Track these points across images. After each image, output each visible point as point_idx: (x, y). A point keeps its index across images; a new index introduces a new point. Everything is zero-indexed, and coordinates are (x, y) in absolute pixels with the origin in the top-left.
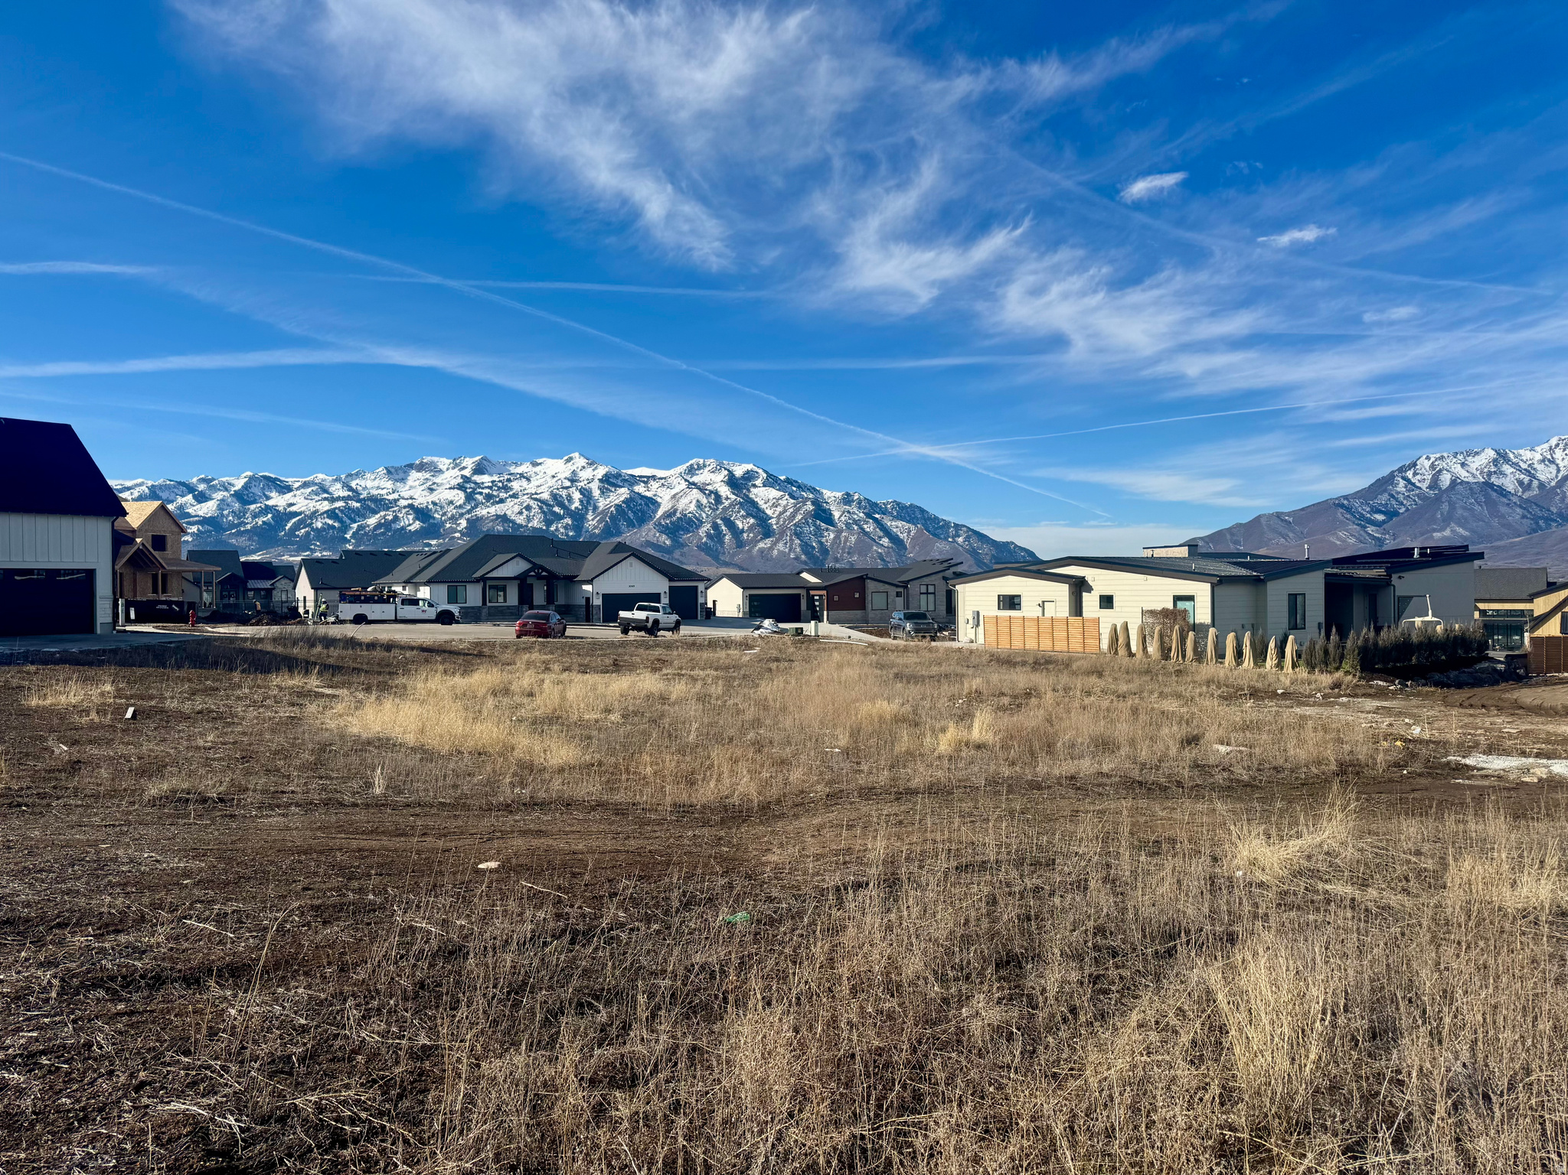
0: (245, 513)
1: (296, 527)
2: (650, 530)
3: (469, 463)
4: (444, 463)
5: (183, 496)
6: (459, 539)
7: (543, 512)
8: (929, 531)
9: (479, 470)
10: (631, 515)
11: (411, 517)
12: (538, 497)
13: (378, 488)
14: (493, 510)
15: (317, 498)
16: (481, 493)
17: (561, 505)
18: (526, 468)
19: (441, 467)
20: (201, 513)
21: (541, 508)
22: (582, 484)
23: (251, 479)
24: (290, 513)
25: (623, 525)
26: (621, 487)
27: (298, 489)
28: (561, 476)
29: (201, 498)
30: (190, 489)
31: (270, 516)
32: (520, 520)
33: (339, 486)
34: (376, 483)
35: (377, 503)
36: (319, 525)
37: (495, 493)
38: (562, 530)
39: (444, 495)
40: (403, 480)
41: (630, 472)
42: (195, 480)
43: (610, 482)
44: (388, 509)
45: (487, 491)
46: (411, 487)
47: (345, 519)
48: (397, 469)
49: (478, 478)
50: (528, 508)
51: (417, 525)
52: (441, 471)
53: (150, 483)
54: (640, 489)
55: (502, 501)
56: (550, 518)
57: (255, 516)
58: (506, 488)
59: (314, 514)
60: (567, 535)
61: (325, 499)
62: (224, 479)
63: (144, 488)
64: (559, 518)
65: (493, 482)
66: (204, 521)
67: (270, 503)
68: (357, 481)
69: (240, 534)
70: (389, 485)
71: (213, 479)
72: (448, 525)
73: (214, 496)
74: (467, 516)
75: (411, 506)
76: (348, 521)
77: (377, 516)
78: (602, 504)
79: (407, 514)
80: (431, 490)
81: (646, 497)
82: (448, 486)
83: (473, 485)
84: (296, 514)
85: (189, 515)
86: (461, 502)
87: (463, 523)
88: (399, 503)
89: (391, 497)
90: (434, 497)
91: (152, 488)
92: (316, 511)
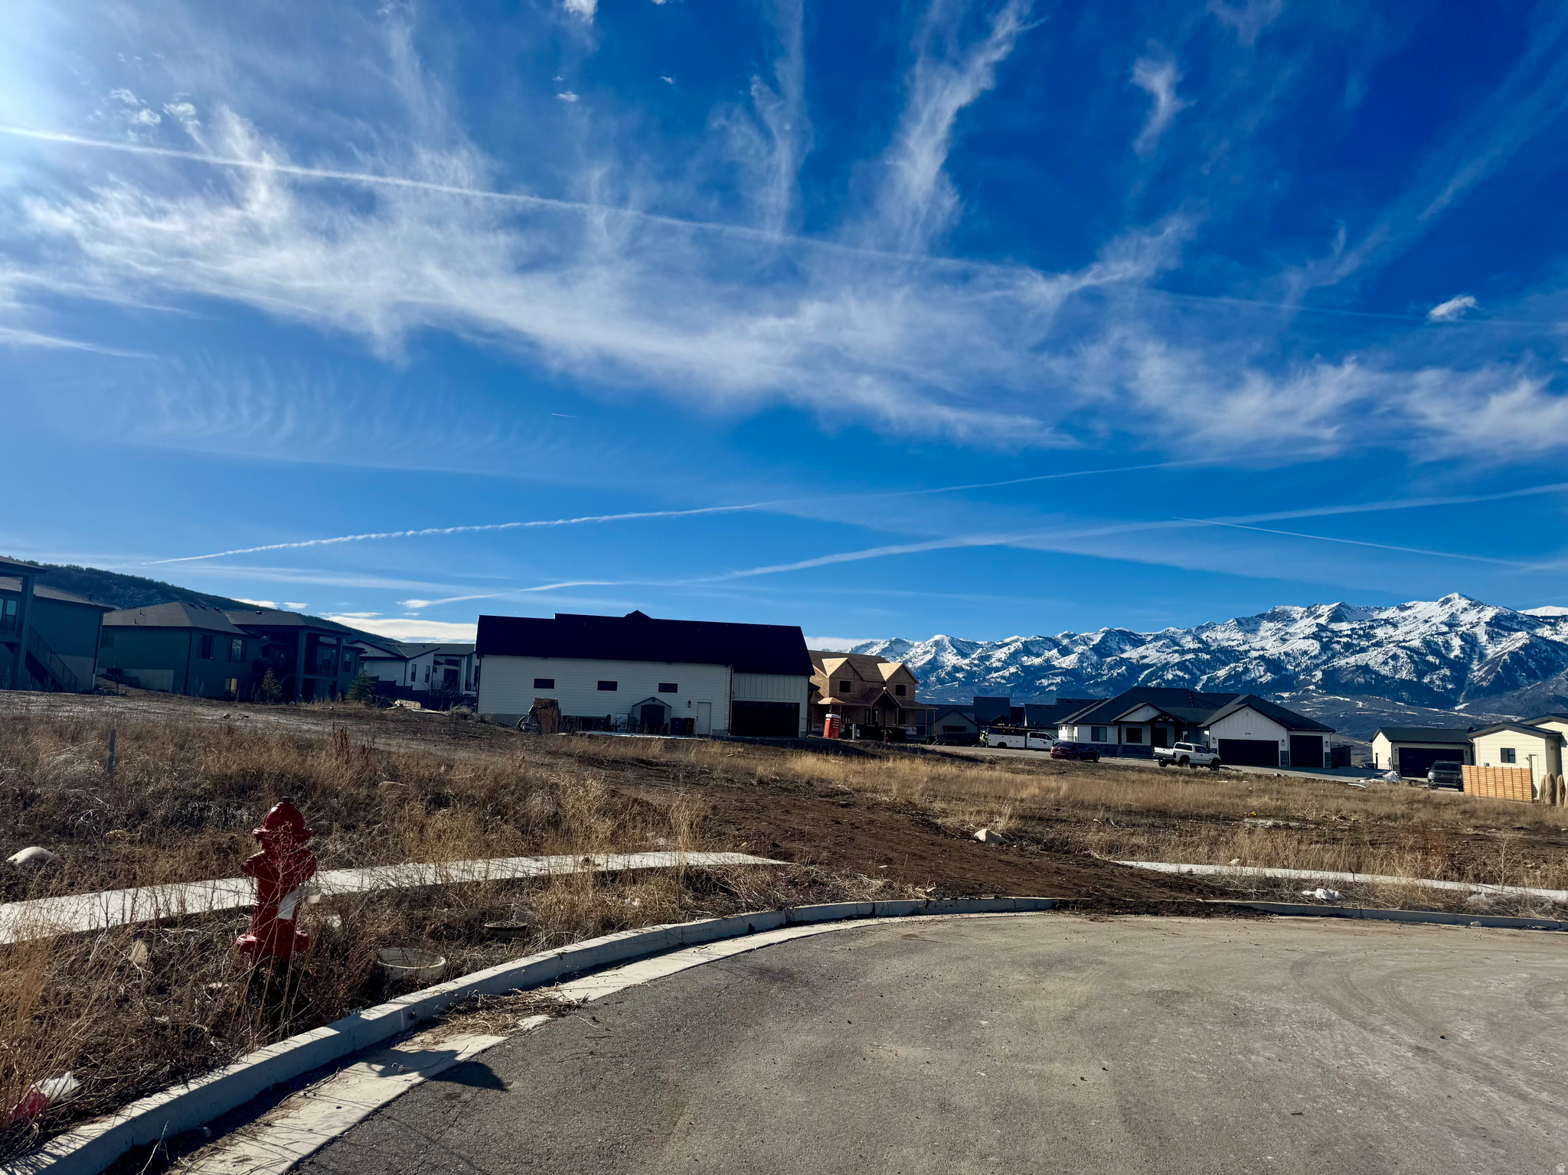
0: (1102, 665)
1: (1149, 678)
2: (1560, 682)
3: (1325, 610)
4: (1297, 611)
5: (1049, 650)
6: (1313, 691)
7: (1413, 662)
9: (1336, 617)
10: (1532, 664)
11: (1262, 669)
12: (1407, 644)
13: (1229, 640)
14: (1352, 660)
15: (1168, 650)
16: (1338, 642)
17: (1436, 653)
18: (1391, 613)
19: (1295, 616)
20: (1064, 665)
21: (1410, 657)
22: (1463, 629)
23: (1108, 633)
24: (1143, 664)
25: (1521, 676)
26: (1516, 631)
27: (1150, 642)
28: (1436, 620)
29: (1065, 652)
30: (1056, 644)
31: (1124, 668)
32: (1385, 671)
33: (1189, 638)
34: (1227, 635)
35: (1227, 655)
36: (1170, 677)
37: (1355, 642)
38: (1437, 682)
39: (1297, 645)
40: (1254, 631)
41: (1529, 612)
42: (1059, 636)
43: (1500, 626)
44: (1237, 660)
45: (1345, 640)
46: (1262, 638)
47: (1195, 671)
48: (1248, 620)
49: (1335, 626)
50: (1395, 657)
51: (1269, 677)
52: (1294, 620)
53: (1023, 639)
54: (1545, 632)
55: (1363, 650)
56: (1422, 667)
57: (1111, 668)
58: (1368, 636)
59: (1166, 666)
60: (1445, 688)
61: (1176, 651)
62: (1084, 635)
63: (1019, 643)
64: (1434, 668)
65: (1352, 630)
66: (1067, 672)
67: (1125, 656)
68: (1208, 633)
69: (1097, 684)
70: (1240, 636)
71: (1075, 635)
72: (1302, 677)
73: (1075, 650)
74: (1323, 667)
75: (1262, 658)
76: (1198, 673)
77: (1227, 668)
78: (1491, 651)
79: (1258, 665)
80: (1284, 640)
81: (1554, 642)
82: (1302, 636)
83: (1329, 634)
84: (1148, 666)
85: (1054, 667)
86: (1316, 652)
87: (1319, 675)
88: (1249, 655)
89: (1241, 649)
90: (1286, 648)
91: (1025, 644)
92: (1168, 663)
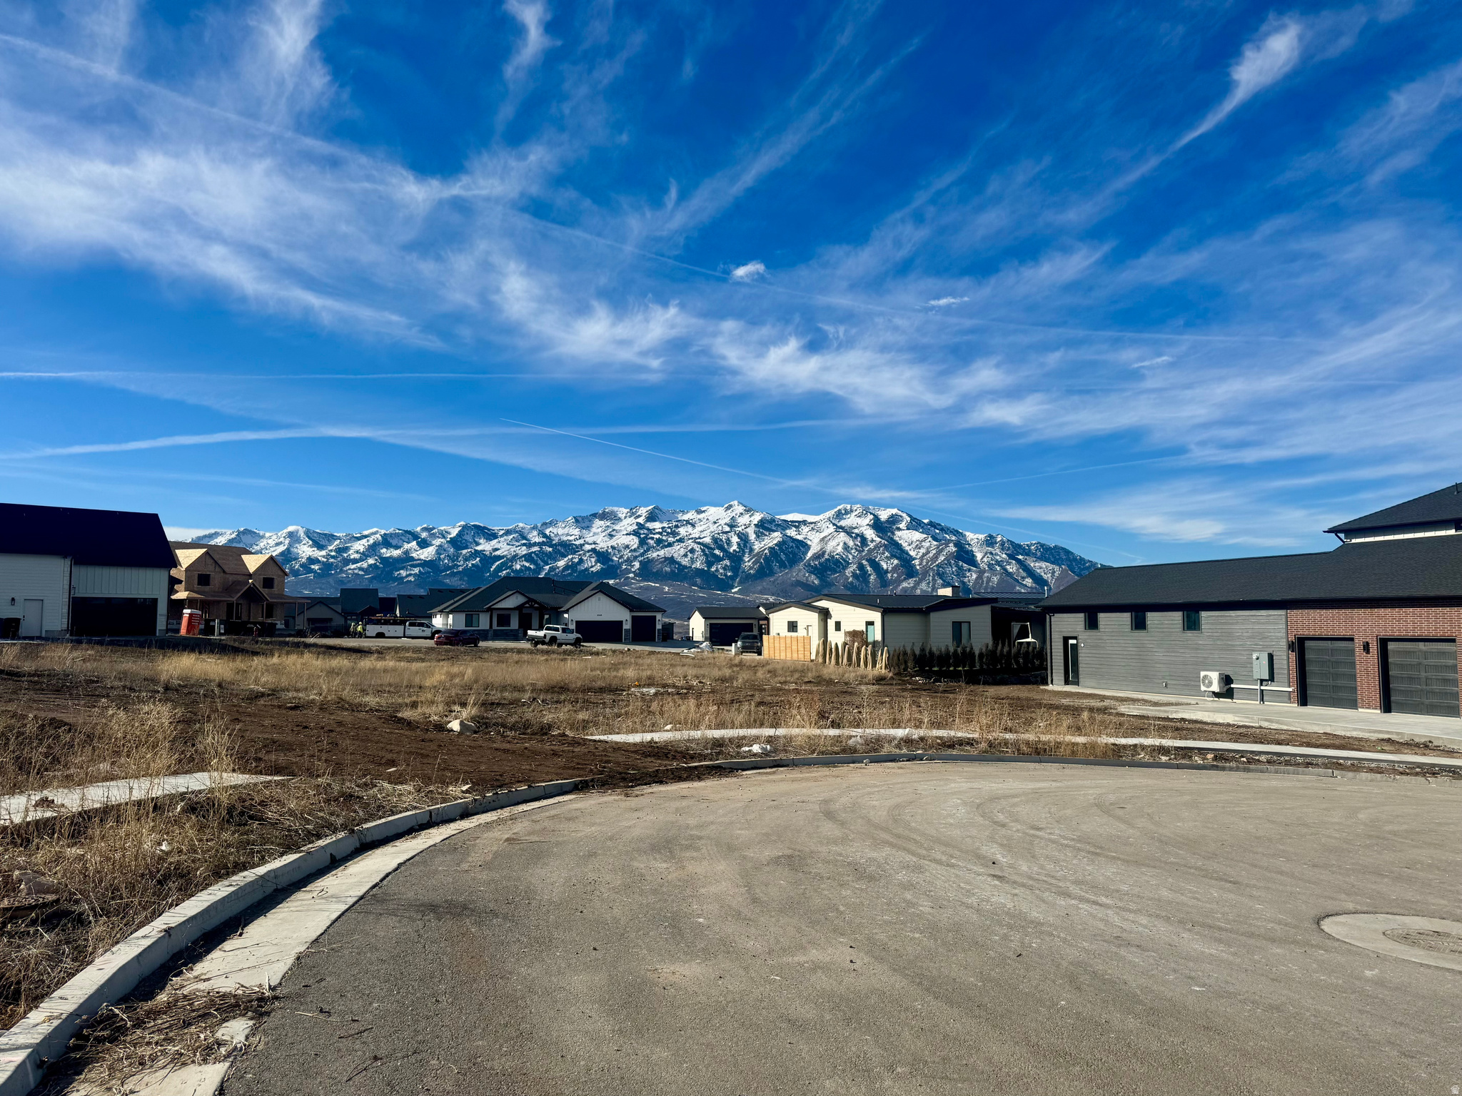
0: (458, 557)
1: (499, 569)
2: (800, 570)
3: (643, 511)
4: (622, 512)
5: (408, 543)
6: (632, 578)
7: (705, 554)
8: (1074, 572)
9: (652, 517)
10: (783, 556)
11: (593, 560)
12: (701, 541)
13: (568, 535)
14: (662, 553)
15: (517, 544)
16: (652, 538)
17: (721, 548)
18: (690, 515)
19: (620, 515)
20: (422, 557)
21: (703, 551)
22: (740, 529)
23: (465, 527)
24: (495, 556)
25: (775, 565)
26: (774, 531)
27: (501, 536)
28: (722, 522)
29: (423, 544)
30: (415, 536)
31: (478, 559)
32: (685, 562)
33: (535, 533)
34: (566, 531)
35: (566, 548)
36: (518, 567)
37: (664, 538)
38: (721, 571)
39: (622, 540)
40: (588, 528)
41: (783, 517)
42: (419, 529)
43: (764, 527)
44: (574, 553)
45: (657, 536)
46: (595, 534)
47: (539, 562)
48: (583, 518)
49: (650, 525)
50: (692, 551)
51: (599, 567)
52: (620, 519)
53: (383, 532)
54: (792, 532)
55: (670, 545)
56: (711, 560)
57: (466, 559)
58: (674, 534)
59: (515, 558)
60: (726, 575)
61: (524, 545)
62: (442, 528)
63: (378, 536)
64: (719, 559)
65: (663, 528)
66: (425, 564)
67: (479, 548)
68: (551, 529)
69: (453, 574)
70: (576, 532)
71: (434, 528)
72: (624, 567)
73: (434, 542)
74: (640, 559)
75: (594, 550)
76: (542, 564)
77: (566, 559)
78: (757, 547)
79: (590, 557)
80: (611, 536)
81: (797, 540)
82: (625, 532)
83: (646, 531)
84: (499, 558)
85: (413, 559)
86: (636, 546)
87: (637, 565)
88: (584, 548)
89: (577, 543)
90: (613, 542)
91: (384, 536)
92: (517, 555)
